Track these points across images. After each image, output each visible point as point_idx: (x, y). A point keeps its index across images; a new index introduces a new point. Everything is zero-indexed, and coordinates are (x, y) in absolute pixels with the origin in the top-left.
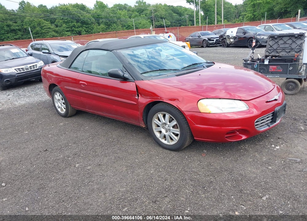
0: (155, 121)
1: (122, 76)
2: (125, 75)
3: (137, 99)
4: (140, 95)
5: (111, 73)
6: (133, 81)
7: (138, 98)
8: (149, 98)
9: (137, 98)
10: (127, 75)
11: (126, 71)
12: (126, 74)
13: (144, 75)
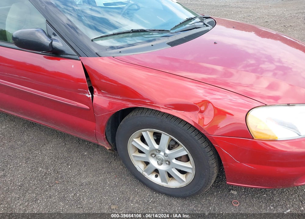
0: (133, 143)
1: (48, 45)
2: (55, 44)
3: (90, 98)
4: (95, 90)
5: (20, 38)
6: (77, 57)
7: (92, 97)
8: (121, 98)
9: (89, 96)
10: (59, 44)
11: (55, 35)
12: (57, 41)
13: (100, 42)
